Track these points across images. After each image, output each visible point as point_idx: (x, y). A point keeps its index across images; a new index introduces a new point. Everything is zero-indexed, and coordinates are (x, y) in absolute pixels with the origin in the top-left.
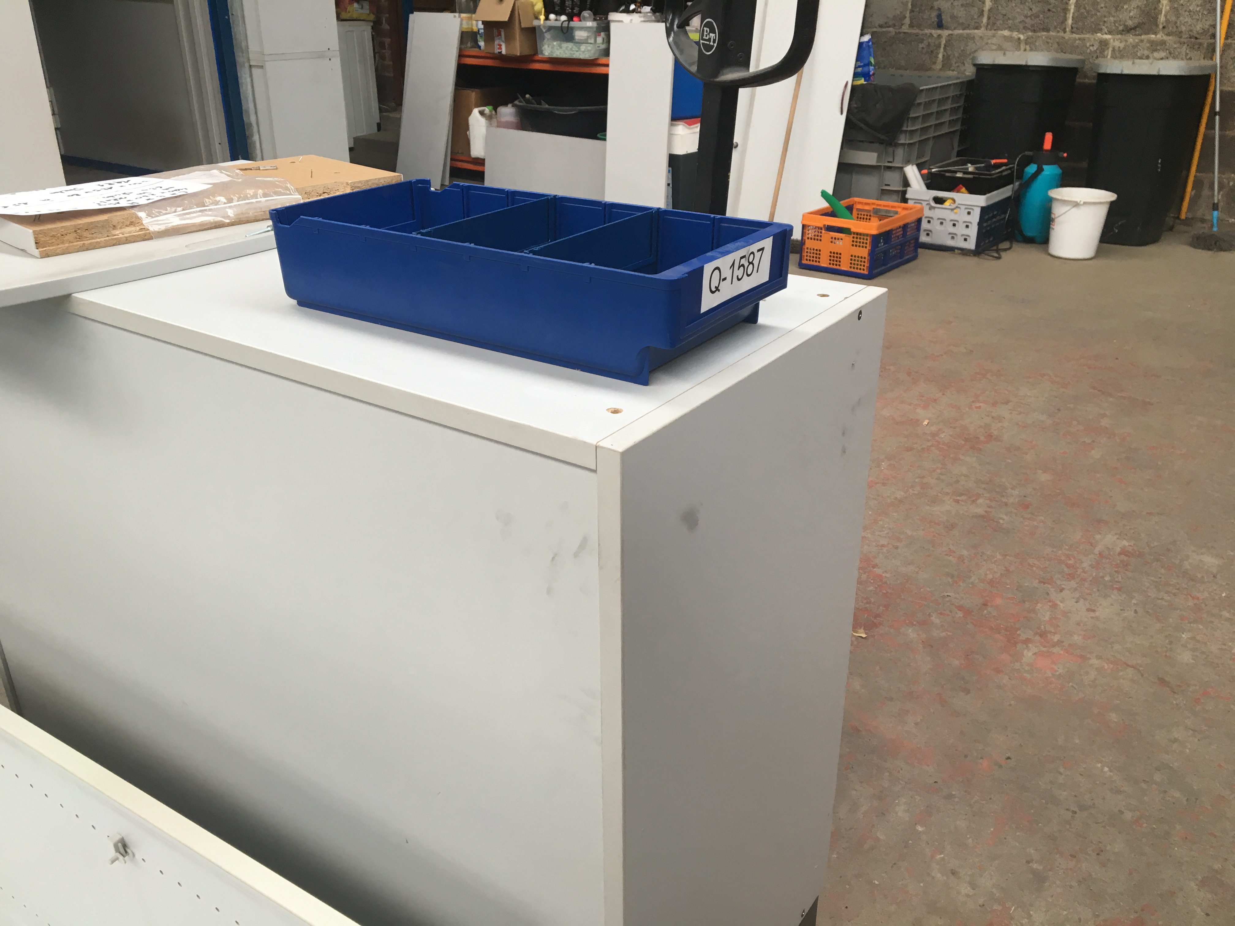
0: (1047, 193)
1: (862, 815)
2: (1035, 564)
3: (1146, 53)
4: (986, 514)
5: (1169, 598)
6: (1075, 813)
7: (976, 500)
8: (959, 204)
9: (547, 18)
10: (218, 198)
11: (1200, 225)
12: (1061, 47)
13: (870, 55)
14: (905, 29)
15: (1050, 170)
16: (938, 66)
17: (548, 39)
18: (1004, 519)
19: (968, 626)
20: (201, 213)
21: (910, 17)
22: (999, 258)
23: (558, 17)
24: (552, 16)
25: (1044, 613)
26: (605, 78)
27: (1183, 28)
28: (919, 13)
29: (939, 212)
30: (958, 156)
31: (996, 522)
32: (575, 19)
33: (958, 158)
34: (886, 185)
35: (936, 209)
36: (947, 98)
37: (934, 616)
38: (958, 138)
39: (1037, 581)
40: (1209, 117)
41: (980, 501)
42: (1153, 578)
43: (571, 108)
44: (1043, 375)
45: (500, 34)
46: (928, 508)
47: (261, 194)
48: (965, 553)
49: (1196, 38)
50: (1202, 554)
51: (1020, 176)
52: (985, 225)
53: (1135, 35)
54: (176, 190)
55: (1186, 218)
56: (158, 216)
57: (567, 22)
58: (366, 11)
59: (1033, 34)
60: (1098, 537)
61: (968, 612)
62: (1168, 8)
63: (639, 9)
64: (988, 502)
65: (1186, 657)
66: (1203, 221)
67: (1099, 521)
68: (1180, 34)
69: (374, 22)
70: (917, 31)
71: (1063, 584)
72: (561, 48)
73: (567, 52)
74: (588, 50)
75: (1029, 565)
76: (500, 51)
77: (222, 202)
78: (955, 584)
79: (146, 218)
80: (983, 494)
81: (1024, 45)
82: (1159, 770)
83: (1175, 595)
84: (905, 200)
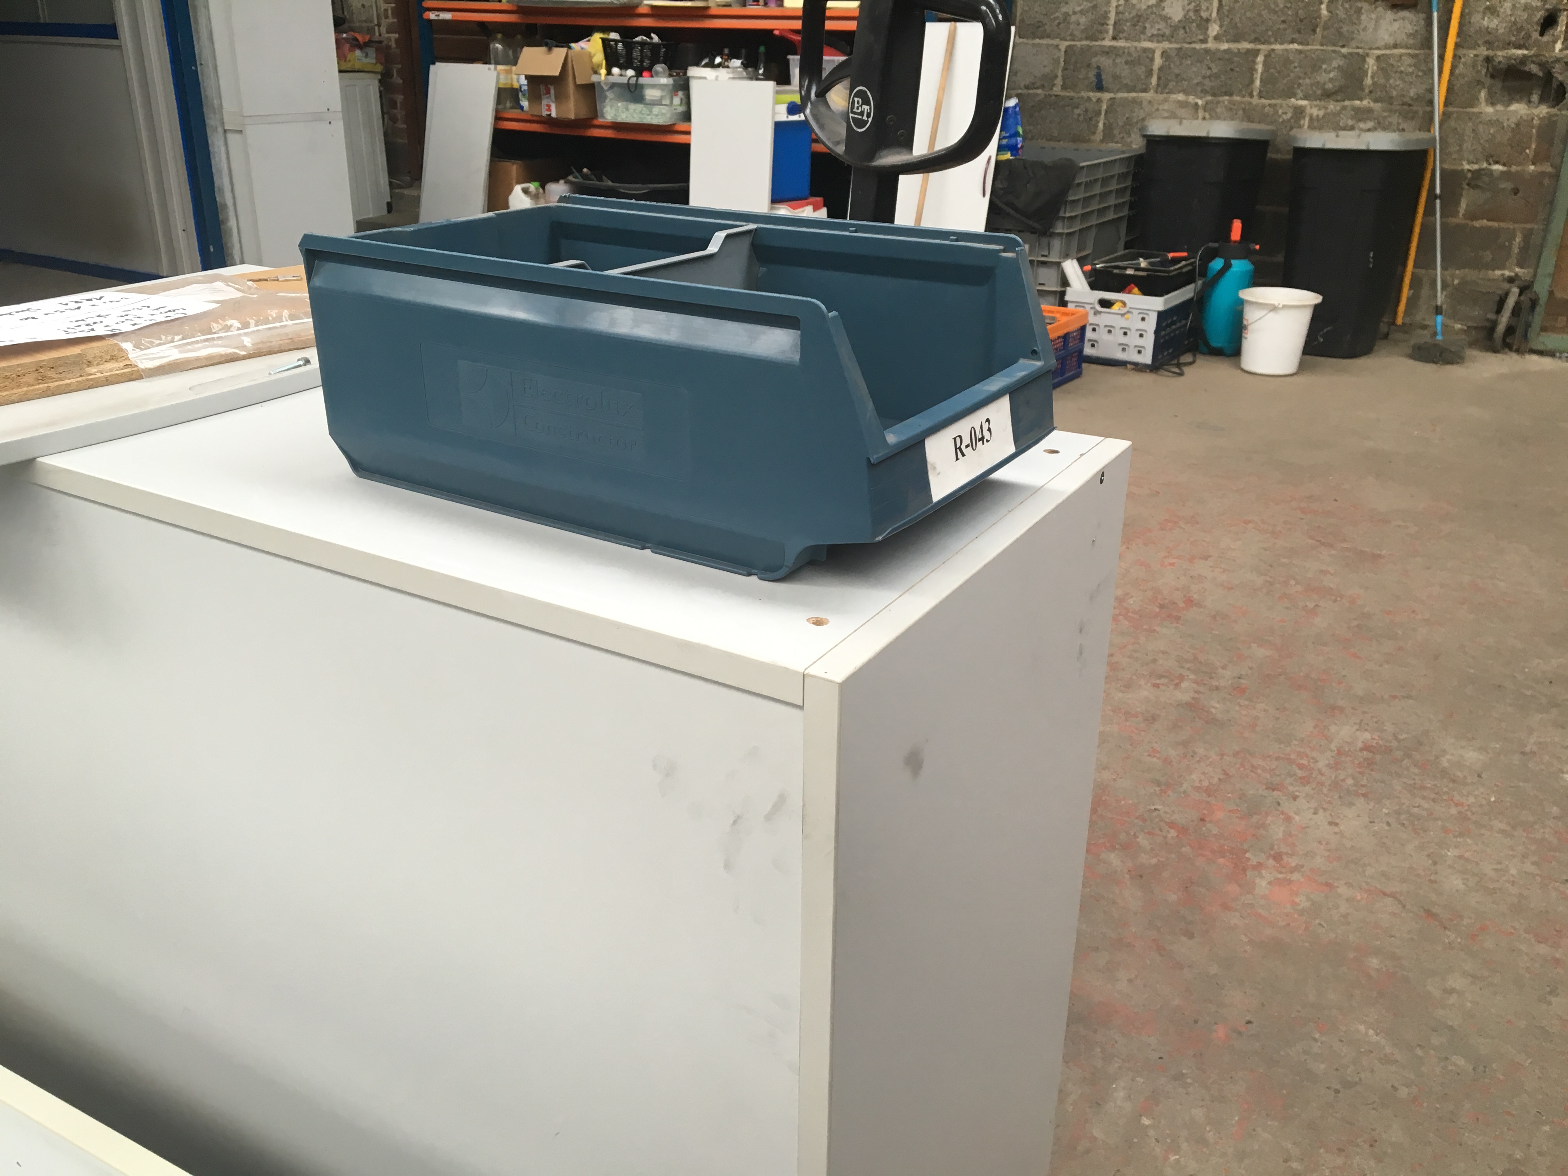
0: (1238, 294)
1: (1072, 1107)
2: (1259, 765)
3: (1350, 122)
4: (1193, 702)
5: (1426, 806)
6: (1337, 1091)
7: (1180, 683)
8: (1131, 308)
9: (609, 73)
10: (229, 323)
11: (1420, 332)
12: (1248, 115)
13: (1017, 124)
14: (1057, 90)
15: (1240, 266)
16: (1099, 136)
17: (611, 100)
18: (1216, 706)
19: (1184, 849)
20: (207, 343)
21: (1063, 76)
22: (1181, 374)
23: (623, 72)
24: (616, 70)
25: (1277, 831)
26: (686, 149)
27: (1394, 93)
28: (1074, 71)
29: (1106, 318)
30: (1126, 248)
31: (1207, 712)
32: (645, 74)
33: (1127, 251)
34: (1041, 284)
35: (1102, 314)
36: (1112, 177)
37: (1141, 837)
38: (1125, 225)
39: (1264, 787)
40: (1427, 202)
41: (1184, 685)
42: (1405, 780)
43: (640, 185)
44: (1247, 522)
45: (548, 92)
46: (1120, 695)
47: (287, 316)
48: (1172, 753)
49: (1410, 105)
50: (1462, 747)
51: (1203, 273)
52: (1163, 333)
53: (1337, 101)
54: (170, 311)
55: (1403, 323)
56: (149, 348)
57: (635, 78)
58: (371, 60)
59: (1213, 98)
60: (1333, 729)
61: (1183, 830)
62: (1375, 68)
63: (726, 63)
64: (1195, 685)
65: (1455, 882)
66: (1424, 327)
67: (1333, 708)
68: (1390, 100)
69: (382, 75)
70: (1072, 94)
71: (1297, 791)
72: (627, 109)
73: (635, 115)
74: (663, 114)
75: (1253, 766)
76: (549, 113)
77: (235, 327)
78: (1163, 794)
79: (133, 350)
80: (1188, 676)
81: (1203, 112)
82: (1436, 1031)
83: (1434, 800)
84: (1063, 303)
